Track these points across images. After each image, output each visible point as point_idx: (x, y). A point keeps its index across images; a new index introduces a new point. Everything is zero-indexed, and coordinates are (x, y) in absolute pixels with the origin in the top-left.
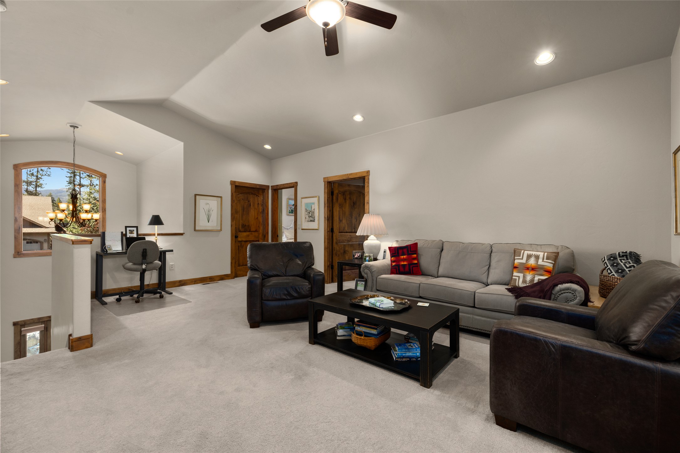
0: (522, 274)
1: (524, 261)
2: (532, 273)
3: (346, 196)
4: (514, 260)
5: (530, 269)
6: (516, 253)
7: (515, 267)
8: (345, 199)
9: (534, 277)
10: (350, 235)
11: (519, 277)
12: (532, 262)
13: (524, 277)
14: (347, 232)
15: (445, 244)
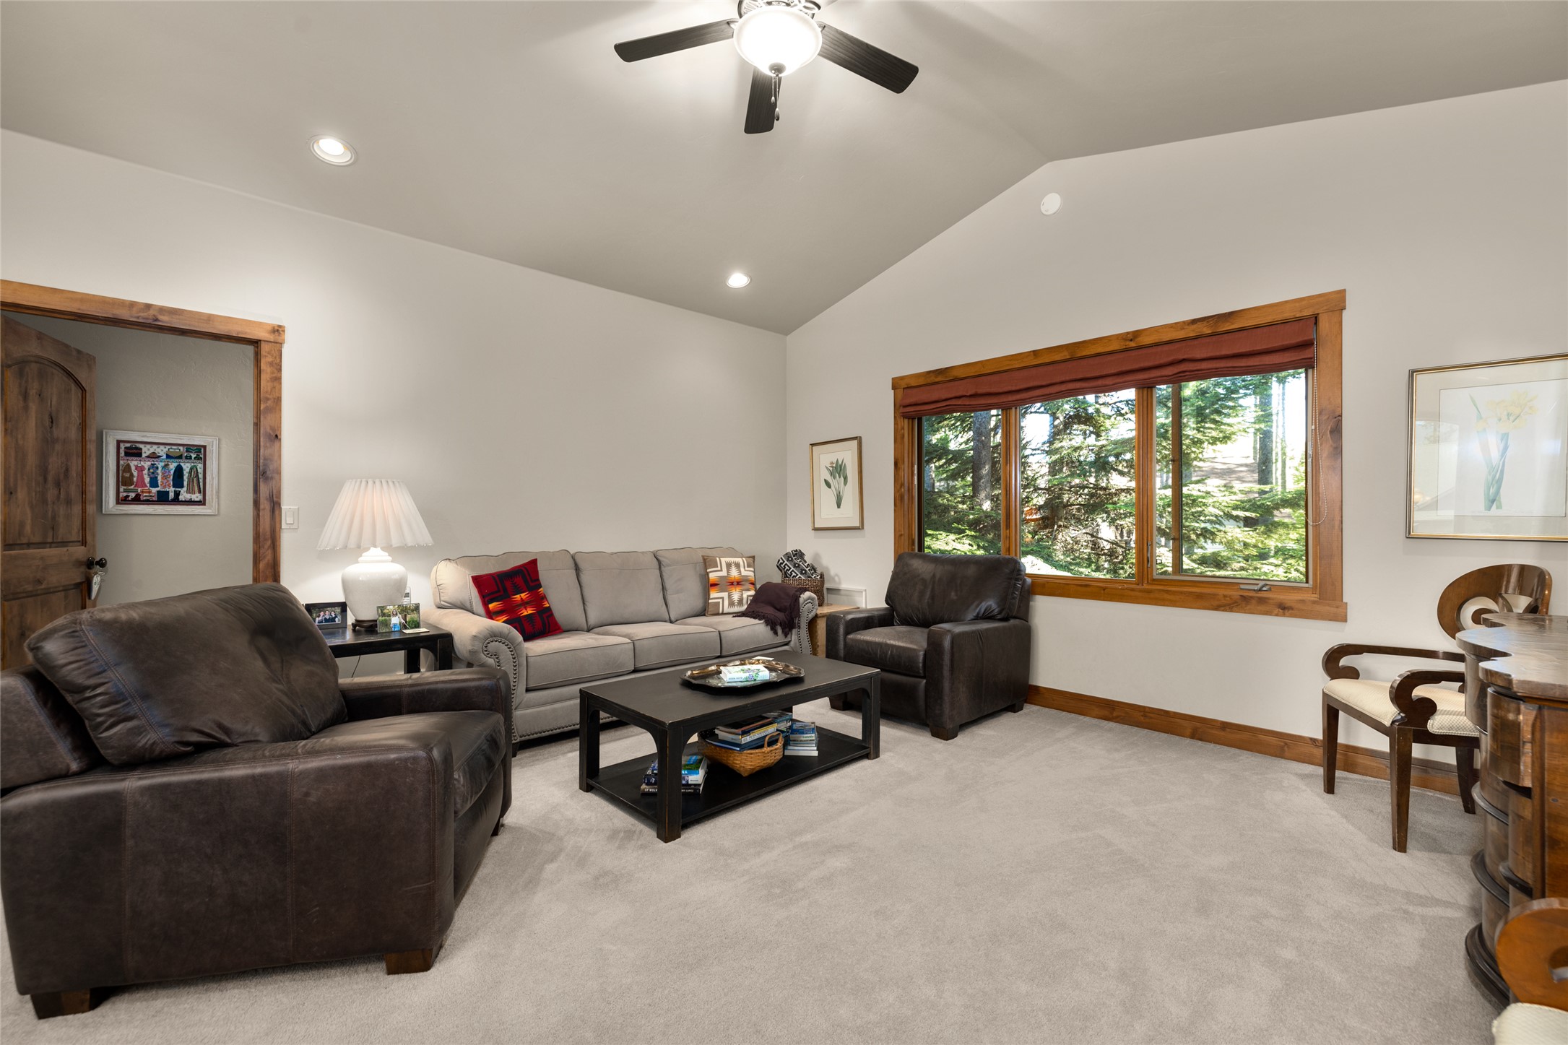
0: (727, 593)
1: (724, 573)
2: (738, 589)
3: (27, 382)
4: (708, 574)
5: (735, 583)
6: (707, 562)
7: (714, 585)
8: (25, 396)
9: (742, 595)
10: (42, 558)
11: (723, 598)
12: (734, 573)
13: (730, 596)
14: (29, 545)
15: (576, 558)
